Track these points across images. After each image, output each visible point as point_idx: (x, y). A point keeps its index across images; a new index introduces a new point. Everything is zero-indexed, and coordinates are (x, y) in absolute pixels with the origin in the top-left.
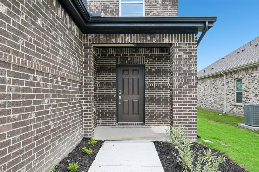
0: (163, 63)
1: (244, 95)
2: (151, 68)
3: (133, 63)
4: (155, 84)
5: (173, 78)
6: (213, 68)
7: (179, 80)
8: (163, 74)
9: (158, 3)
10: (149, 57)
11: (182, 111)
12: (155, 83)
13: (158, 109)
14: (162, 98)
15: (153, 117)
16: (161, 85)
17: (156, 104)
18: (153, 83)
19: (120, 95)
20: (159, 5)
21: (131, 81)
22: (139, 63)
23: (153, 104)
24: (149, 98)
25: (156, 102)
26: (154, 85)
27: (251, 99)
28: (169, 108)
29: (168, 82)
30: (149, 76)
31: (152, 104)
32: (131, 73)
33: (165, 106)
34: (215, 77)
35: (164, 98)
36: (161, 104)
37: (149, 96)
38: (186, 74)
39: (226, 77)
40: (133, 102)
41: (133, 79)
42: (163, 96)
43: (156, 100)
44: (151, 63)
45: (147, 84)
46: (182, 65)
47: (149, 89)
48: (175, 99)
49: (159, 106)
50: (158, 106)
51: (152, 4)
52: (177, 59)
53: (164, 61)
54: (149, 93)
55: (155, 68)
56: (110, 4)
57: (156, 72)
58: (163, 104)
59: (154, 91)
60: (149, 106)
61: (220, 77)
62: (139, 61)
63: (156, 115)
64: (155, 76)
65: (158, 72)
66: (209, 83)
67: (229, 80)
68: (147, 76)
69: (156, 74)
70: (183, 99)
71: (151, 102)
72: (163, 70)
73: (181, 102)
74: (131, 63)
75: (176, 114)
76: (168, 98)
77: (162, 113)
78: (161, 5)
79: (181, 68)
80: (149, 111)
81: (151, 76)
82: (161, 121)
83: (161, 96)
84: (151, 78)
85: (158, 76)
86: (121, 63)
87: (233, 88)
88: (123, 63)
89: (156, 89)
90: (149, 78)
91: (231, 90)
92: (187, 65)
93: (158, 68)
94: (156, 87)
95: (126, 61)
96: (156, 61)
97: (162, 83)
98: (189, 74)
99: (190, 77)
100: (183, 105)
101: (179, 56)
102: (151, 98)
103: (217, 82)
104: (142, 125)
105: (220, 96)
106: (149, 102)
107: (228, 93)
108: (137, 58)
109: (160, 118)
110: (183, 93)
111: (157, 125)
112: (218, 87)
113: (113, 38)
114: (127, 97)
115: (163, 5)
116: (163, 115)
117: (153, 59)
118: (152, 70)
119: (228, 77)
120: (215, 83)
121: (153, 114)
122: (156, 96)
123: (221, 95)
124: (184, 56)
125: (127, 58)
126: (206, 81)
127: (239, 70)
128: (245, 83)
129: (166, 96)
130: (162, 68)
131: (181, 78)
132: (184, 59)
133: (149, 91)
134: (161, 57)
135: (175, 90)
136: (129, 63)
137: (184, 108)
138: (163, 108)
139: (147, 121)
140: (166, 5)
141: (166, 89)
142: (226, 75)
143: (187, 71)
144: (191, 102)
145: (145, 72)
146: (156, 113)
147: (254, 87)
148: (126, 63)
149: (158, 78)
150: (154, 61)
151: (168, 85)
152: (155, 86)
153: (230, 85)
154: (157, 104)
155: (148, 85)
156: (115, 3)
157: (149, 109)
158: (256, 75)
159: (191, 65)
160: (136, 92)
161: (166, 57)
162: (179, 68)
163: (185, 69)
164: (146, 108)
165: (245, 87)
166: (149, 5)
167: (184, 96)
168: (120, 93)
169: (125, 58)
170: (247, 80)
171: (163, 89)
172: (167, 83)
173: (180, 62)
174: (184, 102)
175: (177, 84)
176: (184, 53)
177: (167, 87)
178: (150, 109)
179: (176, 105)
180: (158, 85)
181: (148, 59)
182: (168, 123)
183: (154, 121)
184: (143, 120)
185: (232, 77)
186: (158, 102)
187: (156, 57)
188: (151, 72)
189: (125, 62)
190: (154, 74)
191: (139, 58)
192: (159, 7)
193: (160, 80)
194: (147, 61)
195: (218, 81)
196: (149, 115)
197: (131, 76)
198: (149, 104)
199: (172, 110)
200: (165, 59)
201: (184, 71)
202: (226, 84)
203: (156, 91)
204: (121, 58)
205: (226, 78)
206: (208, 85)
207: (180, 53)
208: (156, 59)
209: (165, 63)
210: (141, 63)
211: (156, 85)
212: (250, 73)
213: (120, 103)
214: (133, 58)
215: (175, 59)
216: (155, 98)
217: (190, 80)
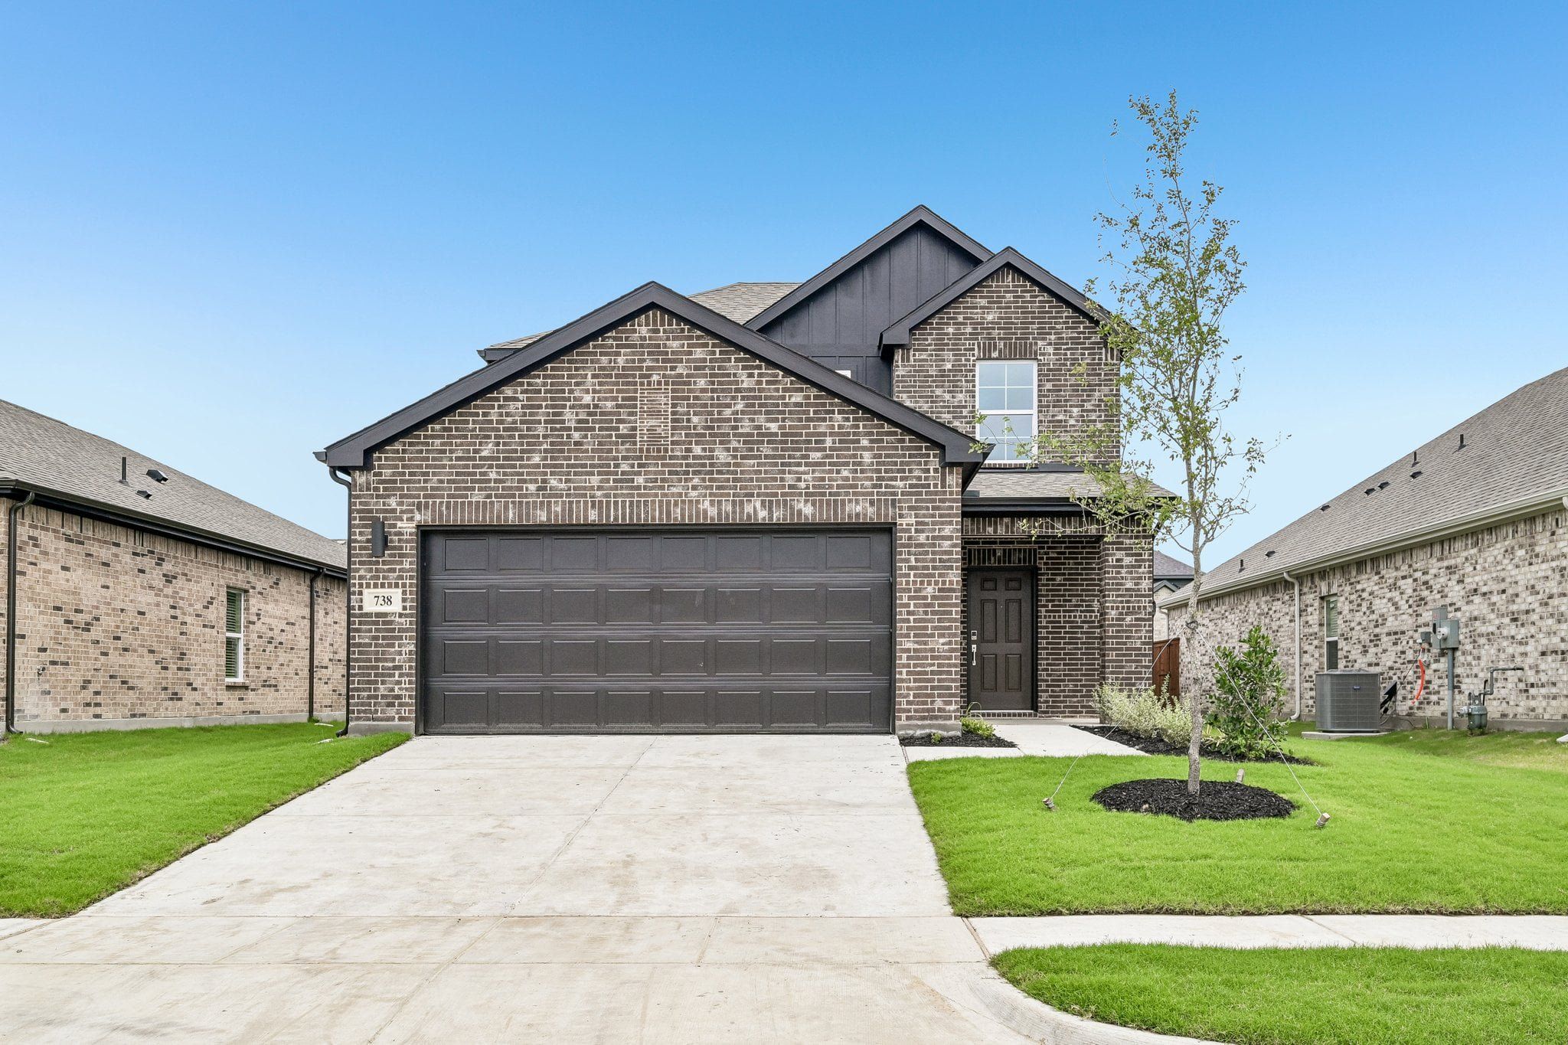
0: (1081, 564)
1: (1342, 649)
2: (1052, 574)
3: (1010, 562)
4: (1062, 614)
5: (1106, 602)
6: (1273, 552)
7: (1118, 608)
8: (1082, 590)
9: (1070, 417)
10: (1049, 548)
11: (1123, 667)
12: (1064, 611)
13: (1071, 675)
14: (1081, 649)
15: (1059, 696)
16: (1078, 616)
17: (1065, 665)
18: (1059, 611)
19: (974, 642)
20: (1072, 422)
21: (1001, 607)
22: (1025, 562)
23: (1059, 665)
24: (1047, 649)
25: (1065, 659)
26: (1060, 617)
27: (1356, 661)
28: (1098, 664)
29: (1096, 609)
30: (1047, 595)
31: (1054, 665)
32: (1001, 585)
33: (1086, 670)
34: (1270, 589)
35: (1086, 649)
36: (1077, 664)
37: (1047, 643)
38: (1131, 596)
39: (1300, 590)
40: (1007, 659)
41: (1008, 601)
42: (1082, 643)
43: (1065, 654)
44: (1053, 564)
45: (1043, 614)
46: (1122, 578)
47: (1047, 627)
48: (1111, 643)
49: (1073, 670)
50: (1069, 670)
51: (1056, 418)
52: (1114, 567)
53: (1086, 558)
54: (1048, 638)
55: (1064, 574)
56: (954, 418)
57: (1065, 585)
58: (1082, 664)
59: (1060, 633)
60: (1047, 670)
61: (1285, 586)
62: (1025, 558)
63: (1064, 691)
64: (1064, 596)
65: (1070, 585)
66: (1255, 612)
67: (1308, 602)
68: (1043, 596)
69: (1065, 590)
70: (1125, 643)
71: (1053, 659)
72: (1082, 580)
73: (1121, 649)
74: (1004, 562)
75: (1112, 673)
76: (1094, 649)
77: (1081, 686)
78: (1077, 421)
79: (1121, 584)
80: (1047, 681)
81: (1053, 596)
82: (1077, 707)
83: (1077, 643)
84: (1053, 601)
85: (1069, 595)
86: (979, 563)
87: (1316, 628)
88: (984, 562)
89: (1065, 627)
90: (1047, 601)
91: (1313, 637)
92: (1133, 579)
93: (1069, 574)
94: (1065, 622)
95: (992, 559)
96: (1065, 558)
97: (1081, 612)
98: (1136, 596)
99: (1138, 602)
100: (1124, 655)
101: (1118, 560)
102: (1052, 649)
103: (1278, 607)
104: (1030, 715)
105: (1286, 658)
106: (1048, 659)
107: (1306, 648)
108: (1020, 550)
109: (1075, 699)
110: (1126, 631)
111: (1068, 717)
112: (1279, 627)
113: (990, 526)
114: (990, 648)
115: (1083, 421)
116: (1081, 691)
117: (1058, 553)
118: (1054, 580)
119: (1305, 590)
120: (1271, 612)
121: (1057, 689)
122: (1065, 643)
123: (1286, 654)
124: (1127, 560)
125: (994, 550)
126: (1245, 603)
127: (1330, 569)
128: (1344, 613)
129: (1089, 643)
130: (1081, 574)
131: (1122, 602)
132: (1128, 566)
133: (1048, 633)
134: (1077, 548)
135: (1109, 626)
136: (999, 562)
137: (1127, 661)
138: (1082, 675)
139: (1043, 707)
140: (1090, 421)
141: (1090, 627)
142: (1301, 585)
143: (1134, 590)
144: (1140, 649)
145: (1037, 585)
146: (1066, 686)
147: (1360, 623)
148: (994, 563)
149: (1070, 601)
150: (1060, 559)
151: (1096, 617)
152: (1062, 620)
153: (1309, 618)
154: (1068, 665)
155: (1045, 617)
156: (966, 417)
157: (1048, 675)
158: (1365, 586)
159: (1140, 578)
160: (1014, 635)
161: (1090, 547)
162: (1117, 584)
163: (1129, 585)
164: (1041, 675)
165: (1343, 626)
166: (1049, 422)
167: (1127, 637)
168: (974, 638)
169: (989, 550)
170: (1347, 603)
171: (1082, 627)
172: (1093, 611)
173: (1118, 573)
174: (1127, 649)
175: (1113, 613)
176: (1127, 555)
177: (1094, 622)
178: (1050, 675)
179: (1112, 655)
180: (1070, 617)
181: (1046, 553)
182: (1094, 712)
183: (1060, 707)
184: (1032, 704)
185: (1315, 592)
186: (1070, 659)
187: (1066, 548)
188: (1053, 585)
189: (989, 559)
190: (1060, 590)
191: (1025, 550)
192: (1074, 426)
193: (1076, 606)
194: (1042, 558)
195: (1280, 603)
196: (1047, 691)
197: (1001, 595)
198: (1048, 664)
199: (1104, 667)
200: (1087, 553)
201: (1127, 590)
202: (1300, 616)
203: (1065, 633)
204: (979, 551)
205: (1300, 595)
206: (1250, 621)
207: (1119, 554)
208: (1064, 553)
209: (1087, 564)
210: (1030, 562)
211: (1065, 617)
212: (1352, 580)
213: (974, 664)
214: (1010, 550)
215: (1110, 566)
216: (1064, 649)
217: (1139, 607)
